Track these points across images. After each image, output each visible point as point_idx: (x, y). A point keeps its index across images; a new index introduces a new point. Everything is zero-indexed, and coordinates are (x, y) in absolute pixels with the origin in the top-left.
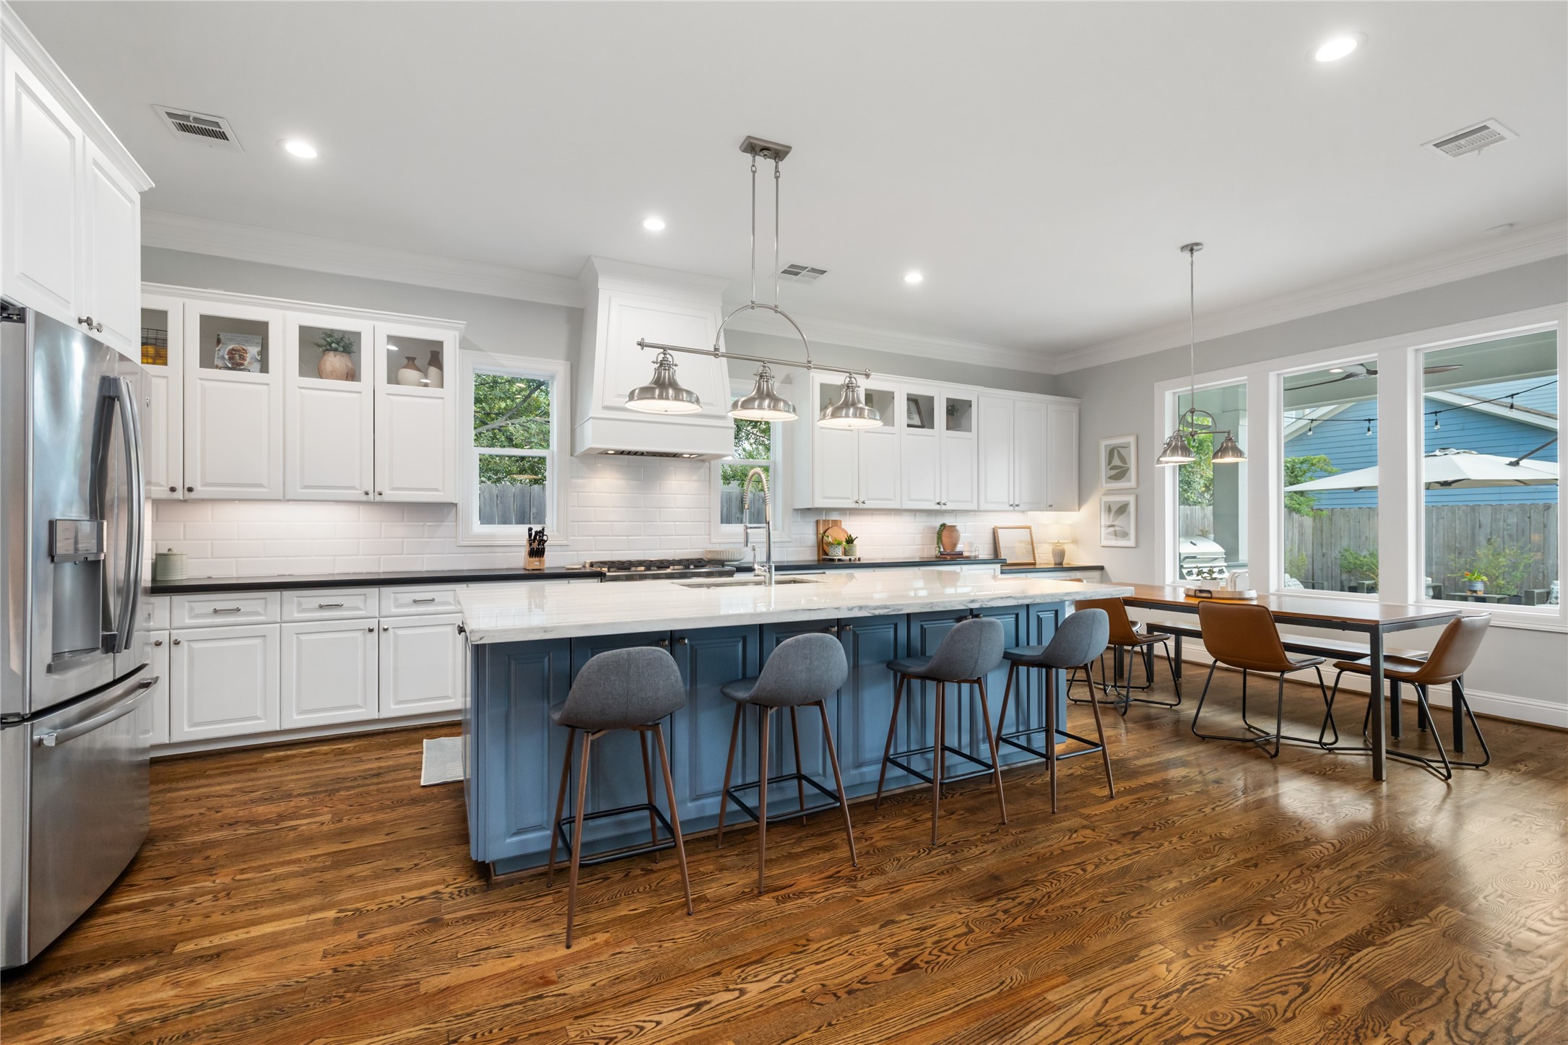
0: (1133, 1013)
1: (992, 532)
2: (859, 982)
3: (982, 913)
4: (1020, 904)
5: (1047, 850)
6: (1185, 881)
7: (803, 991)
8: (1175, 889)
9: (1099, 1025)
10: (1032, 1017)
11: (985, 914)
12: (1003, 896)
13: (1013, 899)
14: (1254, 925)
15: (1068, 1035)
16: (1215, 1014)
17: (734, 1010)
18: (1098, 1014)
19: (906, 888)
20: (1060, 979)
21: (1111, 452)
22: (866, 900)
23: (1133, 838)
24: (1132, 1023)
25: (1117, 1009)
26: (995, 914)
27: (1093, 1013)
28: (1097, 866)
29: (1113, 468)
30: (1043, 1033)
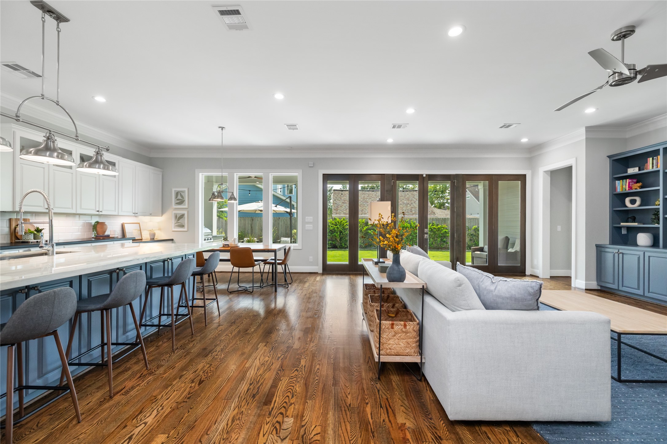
0: (267, 358)
1: (121, 225)
2: (189, 394)
3: (210, 359)
4: (219, 351)
5: (213, 336)
6: (255, 328)
7: (171, 408)
8: (254, 331)
9: (262, 365)
10: (246, 372)
11: (211, 359)
12: (212, 352)
13: (216, 351)
14: (275, 330)
15: (257, 370)
16: (281, 350)
17: (149, 429)
18: (260, 363)
19: (177, 365)
20: (246, 361)
21: (177, 194)
22: (165, 375)
23: (234, 323)
24: (268, 360)
25: (263, 360)
26: (214, 357)
27: (259, 363)
28: (231, 334)
29: (178, 200)
30: (252, 373)
